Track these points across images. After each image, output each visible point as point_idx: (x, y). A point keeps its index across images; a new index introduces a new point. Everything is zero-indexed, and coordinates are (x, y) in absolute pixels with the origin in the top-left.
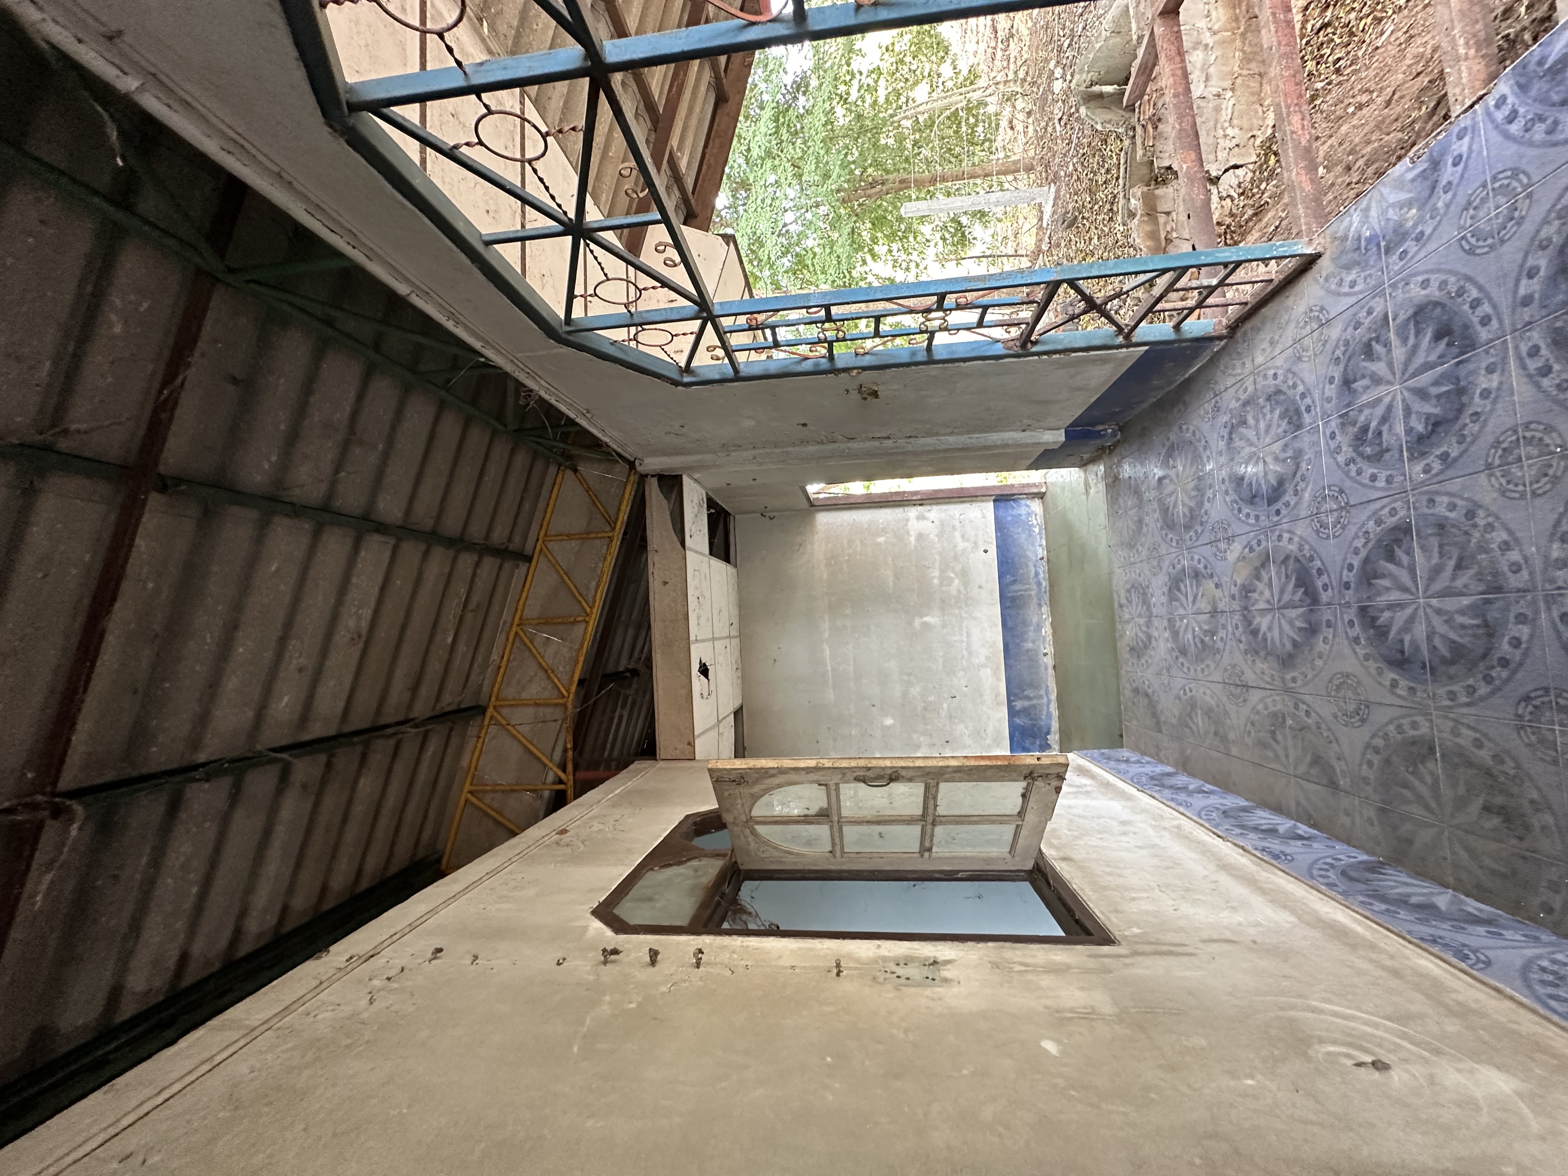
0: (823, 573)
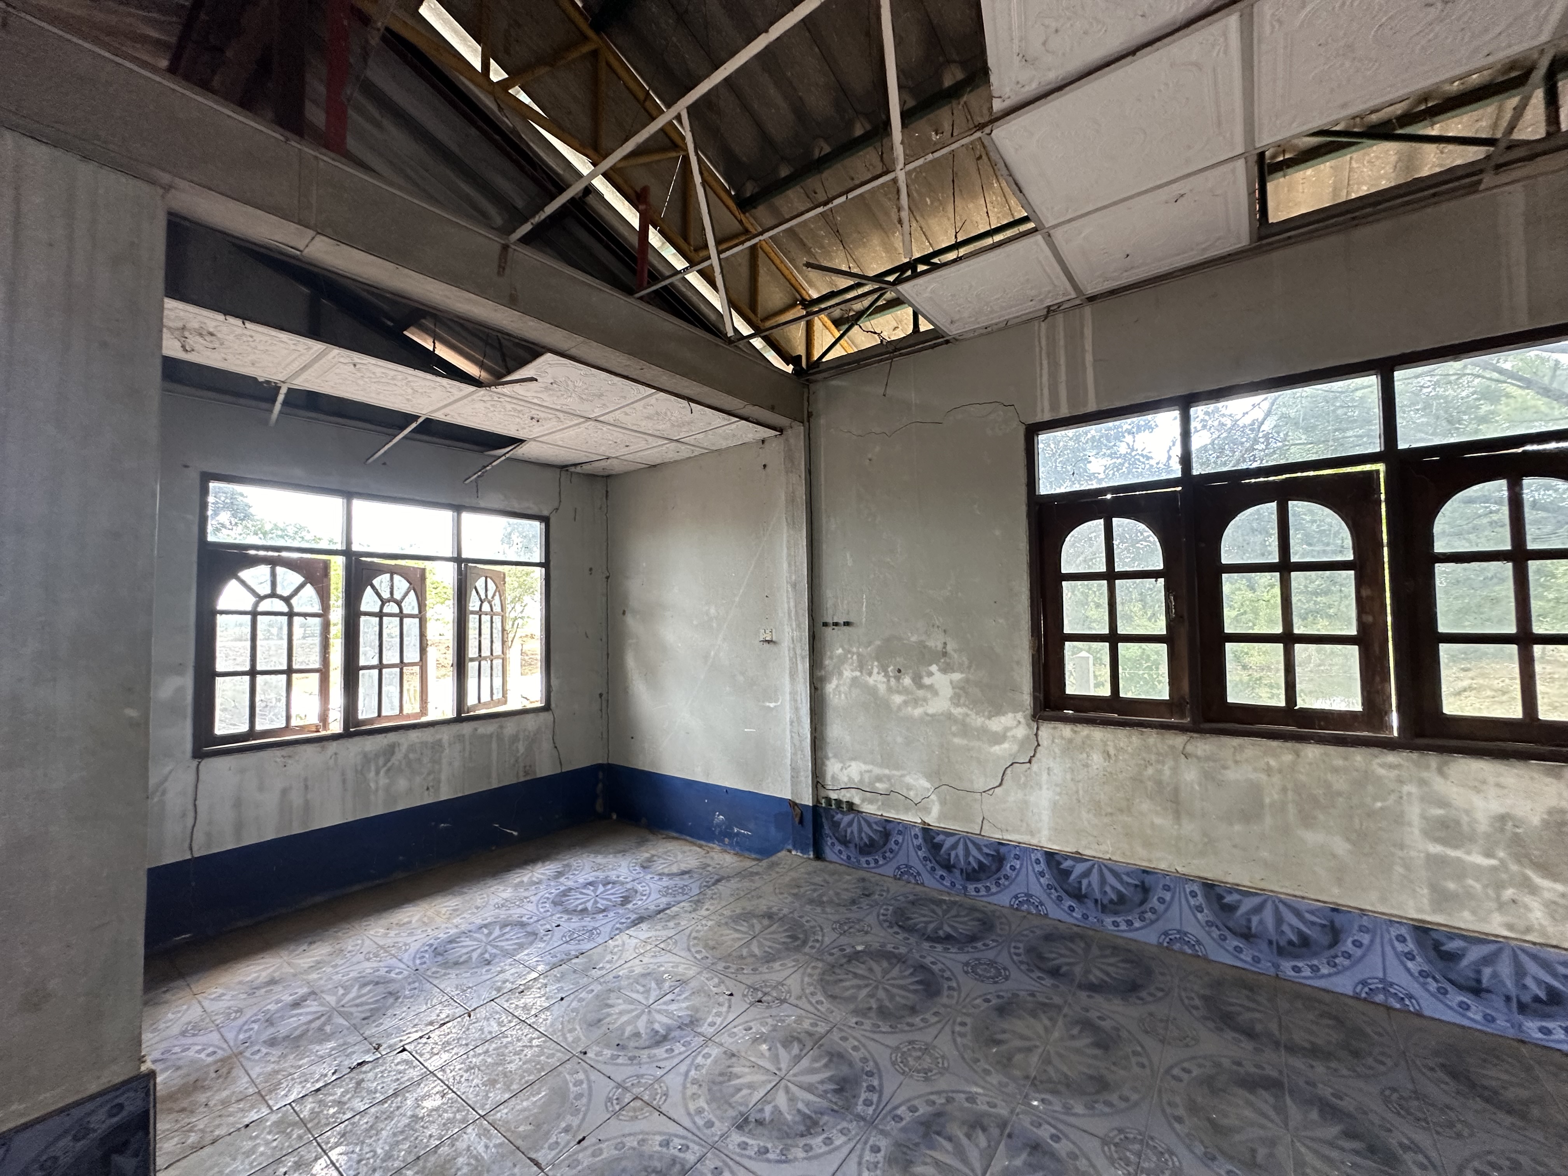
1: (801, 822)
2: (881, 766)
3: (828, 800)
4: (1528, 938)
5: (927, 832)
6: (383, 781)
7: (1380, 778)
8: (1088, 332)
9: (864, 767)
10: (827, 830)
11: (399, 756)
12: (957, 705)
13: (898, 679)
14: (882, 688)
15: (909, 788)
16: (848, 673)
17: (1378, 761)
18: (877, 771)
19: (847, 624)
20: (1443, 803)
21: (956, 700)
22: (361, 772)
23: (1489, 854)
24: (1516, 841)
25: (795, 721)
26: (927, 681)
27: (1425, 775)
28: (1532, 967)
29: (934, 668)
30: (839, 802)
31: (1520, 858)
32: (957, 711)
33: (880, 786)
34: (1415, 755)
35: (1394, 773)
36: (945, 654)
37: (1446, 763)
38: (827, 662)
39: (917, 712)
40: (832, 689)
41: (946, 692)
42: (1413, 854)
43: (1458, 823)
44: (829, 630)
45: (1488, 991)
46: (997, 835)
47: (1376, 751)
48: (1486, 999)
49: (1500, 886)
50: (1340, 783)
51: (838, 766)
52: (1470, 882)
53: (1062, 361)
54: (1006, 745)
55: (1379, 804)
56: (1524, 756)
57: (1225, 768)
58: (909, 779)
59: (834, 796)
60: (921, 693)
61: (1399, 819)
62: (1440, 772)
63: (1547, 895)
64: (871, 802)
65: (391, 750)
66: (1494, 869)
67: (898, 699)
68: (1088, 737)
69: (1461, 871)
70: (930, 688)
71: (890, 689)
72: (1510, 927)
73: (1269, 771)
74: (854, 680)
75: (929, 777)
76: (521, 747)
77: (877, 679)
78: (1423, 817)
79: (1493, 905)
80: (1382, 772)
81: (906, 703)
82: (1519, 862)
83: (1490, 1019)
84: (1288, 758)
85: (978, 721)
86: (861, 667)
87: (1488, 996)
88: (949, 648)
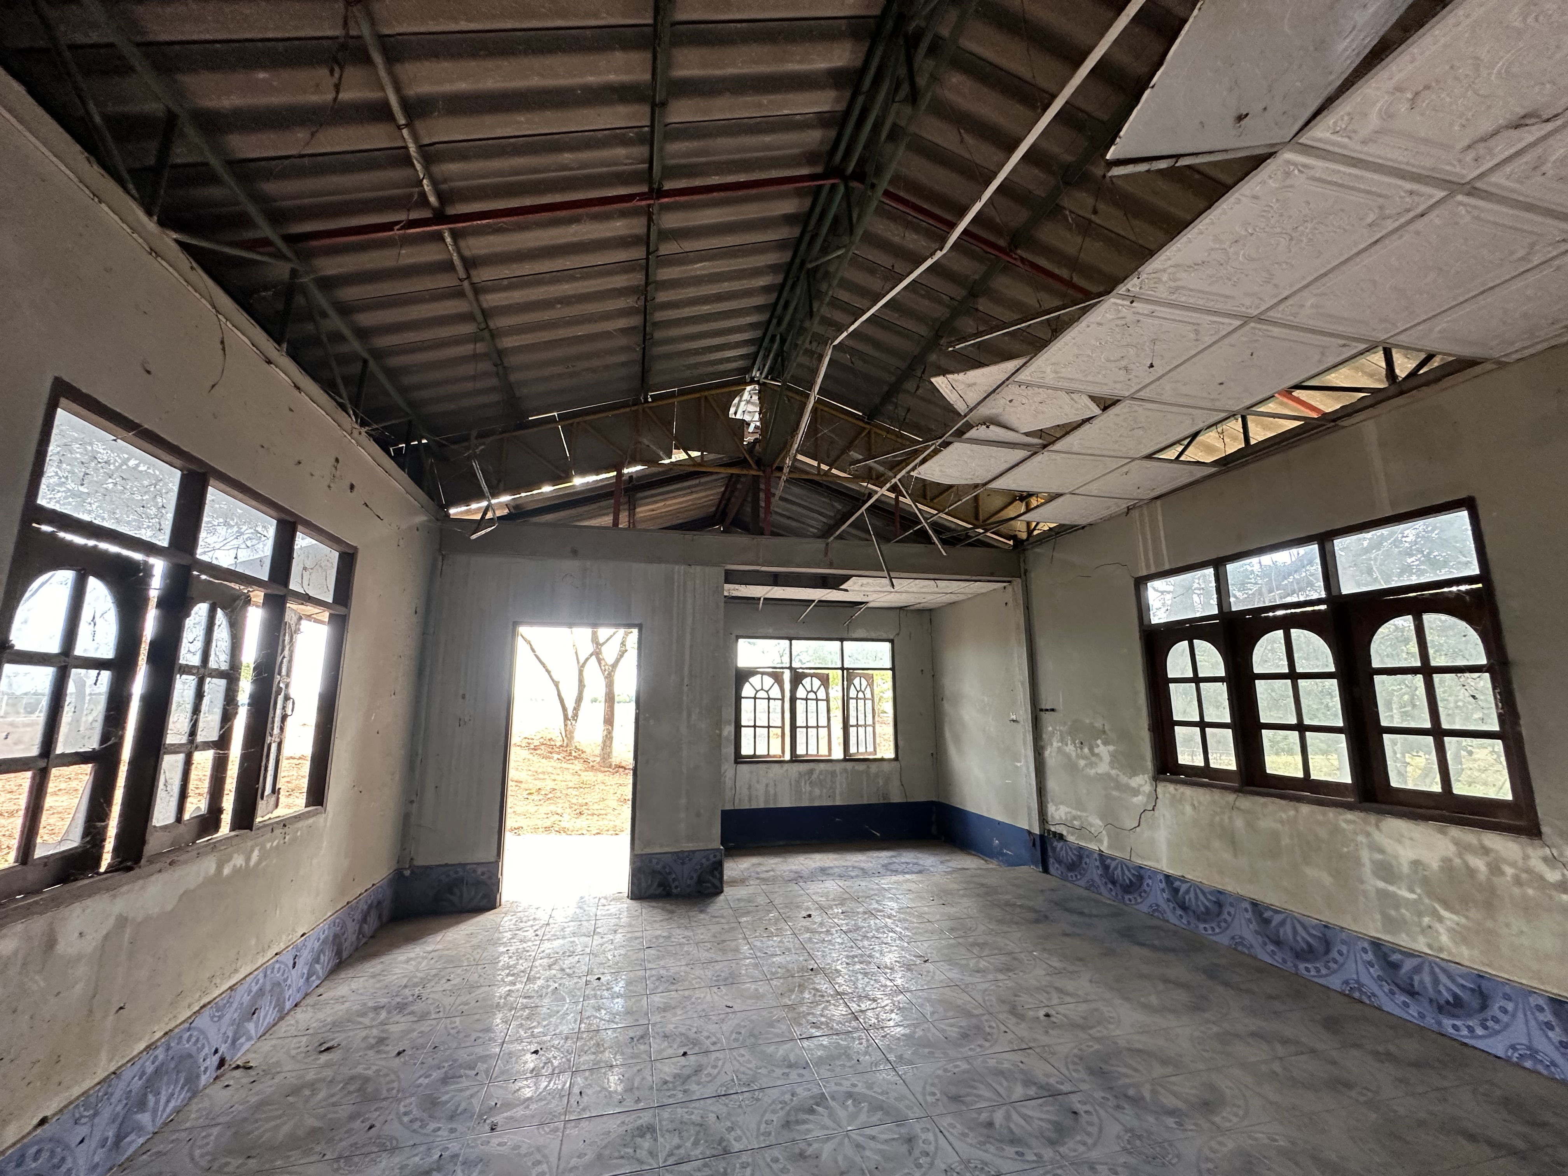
1: (1034, 845)
2: (1076, 809)
3: (1049, 831)
4: (1442, 956)
5: (1101, 855)
6: (808, 788)
7: (1344, 830)
8: (1160, 517)
9: (1067, 810)
10: (1050, 853)
11: (815, 776)
12: (1113, 768)
13: (1081, 749)
14: (1074, 755)
15: (1091, 825)
16: (1056, 744)
17: (1342, 817)
18: (1074, 812)
19: (1053, 710)
20: (1381, 851)
21: (1112, 764)
22: (798, 782)
23: (1412, 891)
24: (1426, 882)
25: (1027, 776)
26: (1096, 750)
27: (1369, 829)
28: (1443, 978)
29: (1099, 742)
30: (1055, 833)
31: (1431, 894)
32: (1113, 772)
33: (1076, 823)
34: (1362, 815)
35: (1352, 827)
36: (1104, 732)
37: (1379, 821)
38: (1044, 736)
39: (1092, 772)
40: (1049, 753)
41: (1107, 758)
42: (1369, 888)
43: (1390, 865)
44: (1042, 713)
45: (1418, 993)
46: (1139, 861)
47: (1340, 810)
48: (1417, 1000)
49: (1420, 914)
50: (1323, 833)
51: (1054, 808)
52: (1403, 911)
53: (1149, 537)
54: (1140, 798)
55: (1345, 850)
56: (1426, 818)
57: (1259, 819)
58: (1090, 819)
59: (1053, 829)
60: (1093, 759)
61: (1358, 862)
62: (1377, 826)
63: (1449, 923)
64: (1072, 835)
65: (811, 772)
66: (1415, 901)
67: (1082, 763)
68: (1183, 793)
69: (1397, 902)
70: (1097, 755)
71: (1077, 755)
72: (1430, 946)
73: (1282, 822)
74: (1059, 748)
75: (1101, 819)
76: (881, 783)
77: (1070, 748)
78: (1373, 862)
79: (1418, 929)
80: (1344, 825)
81: (1086, 765)
82: (1429, 897)
83: (1422, 1016)
84: (1292, 813)
85: (1124, 779)
86: (1062, 740)
87: (1420, 998)
88: (1106, 728)
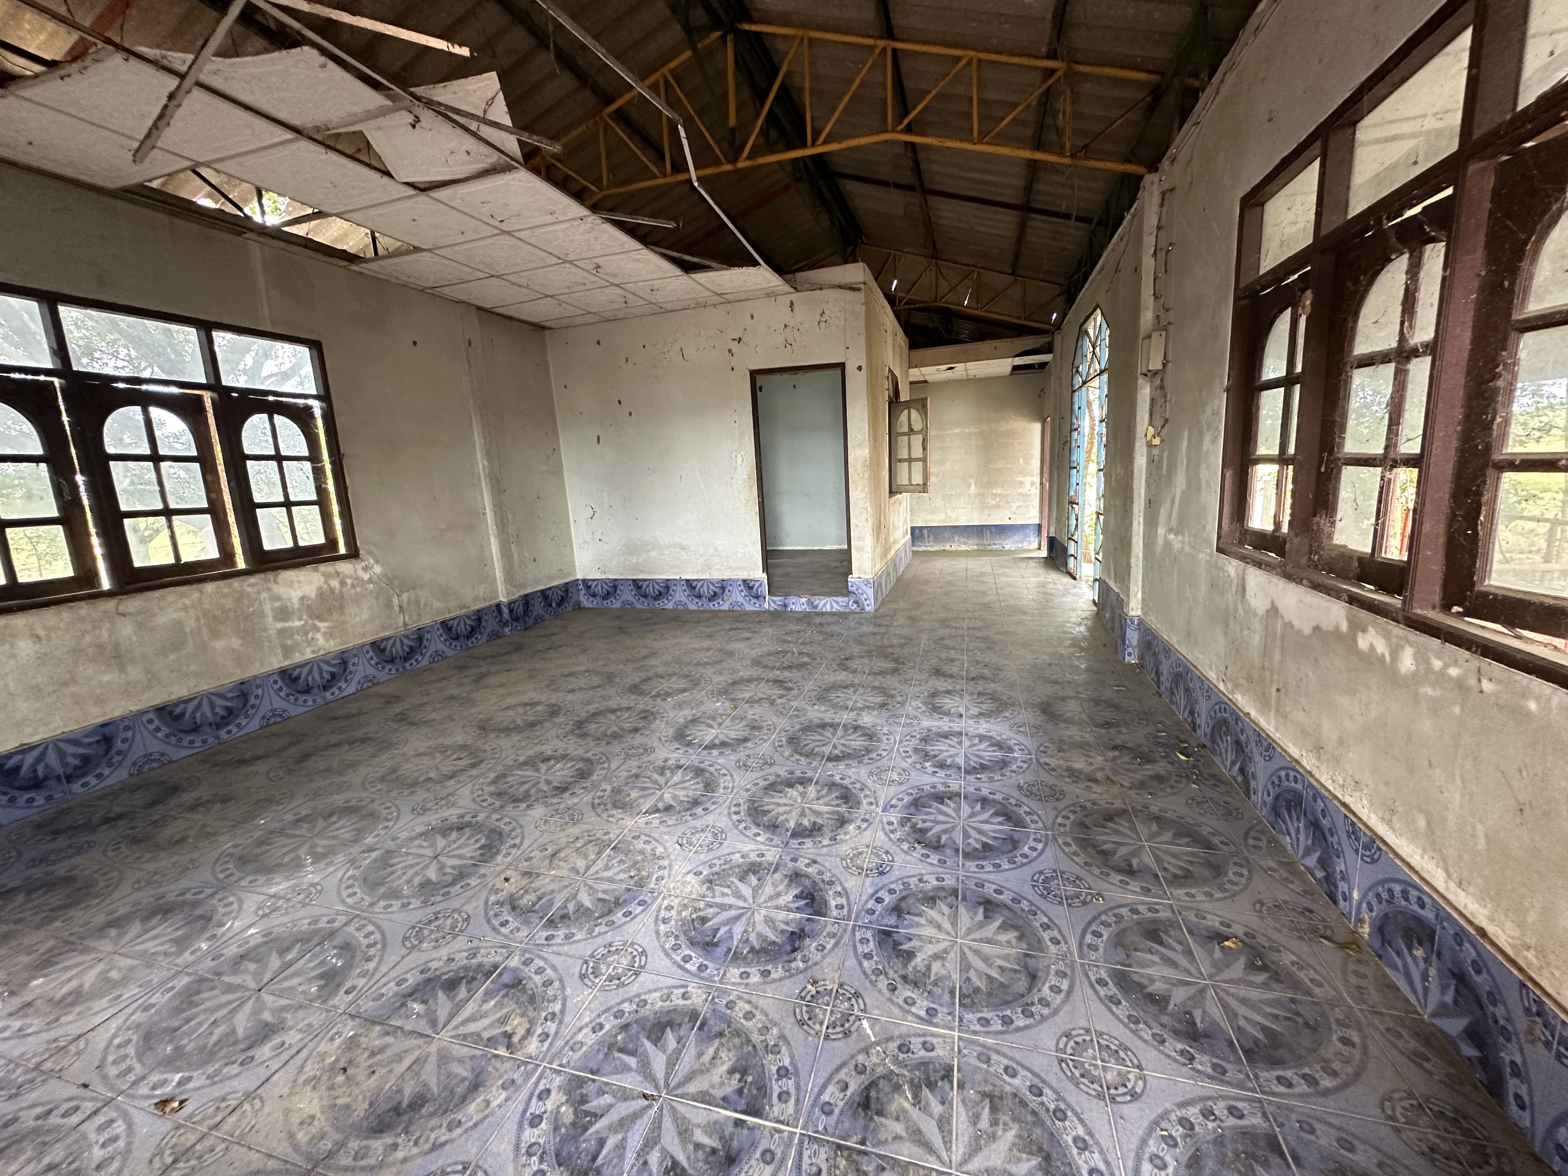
0: (1004, 427)
7: (248, 593)
17: (246, 583)
20: (279, 599)
24: (309, 608)
28: (324, 667)
34: (262, 575)
35: (253, 588)
37: (275, 576)
42: (271, 632)
43: (286, 607)
45: (312, 688)
47: (243, 578)
48: (312, 693)
49: (306, 634)
52: (296, 637)
55: (251, 609)
57: (154, 615)
63: (323, 630)
66: (303, 625)
69: (291, 633)
72: (314, 652)
78: (273, 610)
79: (306, 644)
80: (249, 589)
82: (311, 618)
